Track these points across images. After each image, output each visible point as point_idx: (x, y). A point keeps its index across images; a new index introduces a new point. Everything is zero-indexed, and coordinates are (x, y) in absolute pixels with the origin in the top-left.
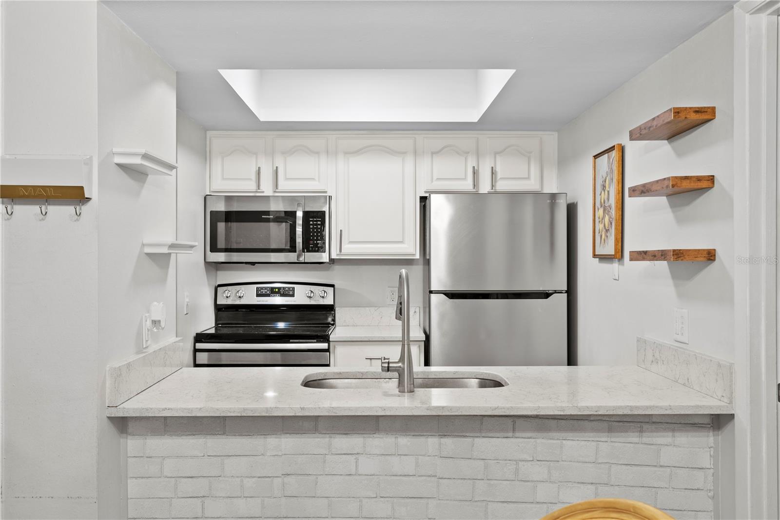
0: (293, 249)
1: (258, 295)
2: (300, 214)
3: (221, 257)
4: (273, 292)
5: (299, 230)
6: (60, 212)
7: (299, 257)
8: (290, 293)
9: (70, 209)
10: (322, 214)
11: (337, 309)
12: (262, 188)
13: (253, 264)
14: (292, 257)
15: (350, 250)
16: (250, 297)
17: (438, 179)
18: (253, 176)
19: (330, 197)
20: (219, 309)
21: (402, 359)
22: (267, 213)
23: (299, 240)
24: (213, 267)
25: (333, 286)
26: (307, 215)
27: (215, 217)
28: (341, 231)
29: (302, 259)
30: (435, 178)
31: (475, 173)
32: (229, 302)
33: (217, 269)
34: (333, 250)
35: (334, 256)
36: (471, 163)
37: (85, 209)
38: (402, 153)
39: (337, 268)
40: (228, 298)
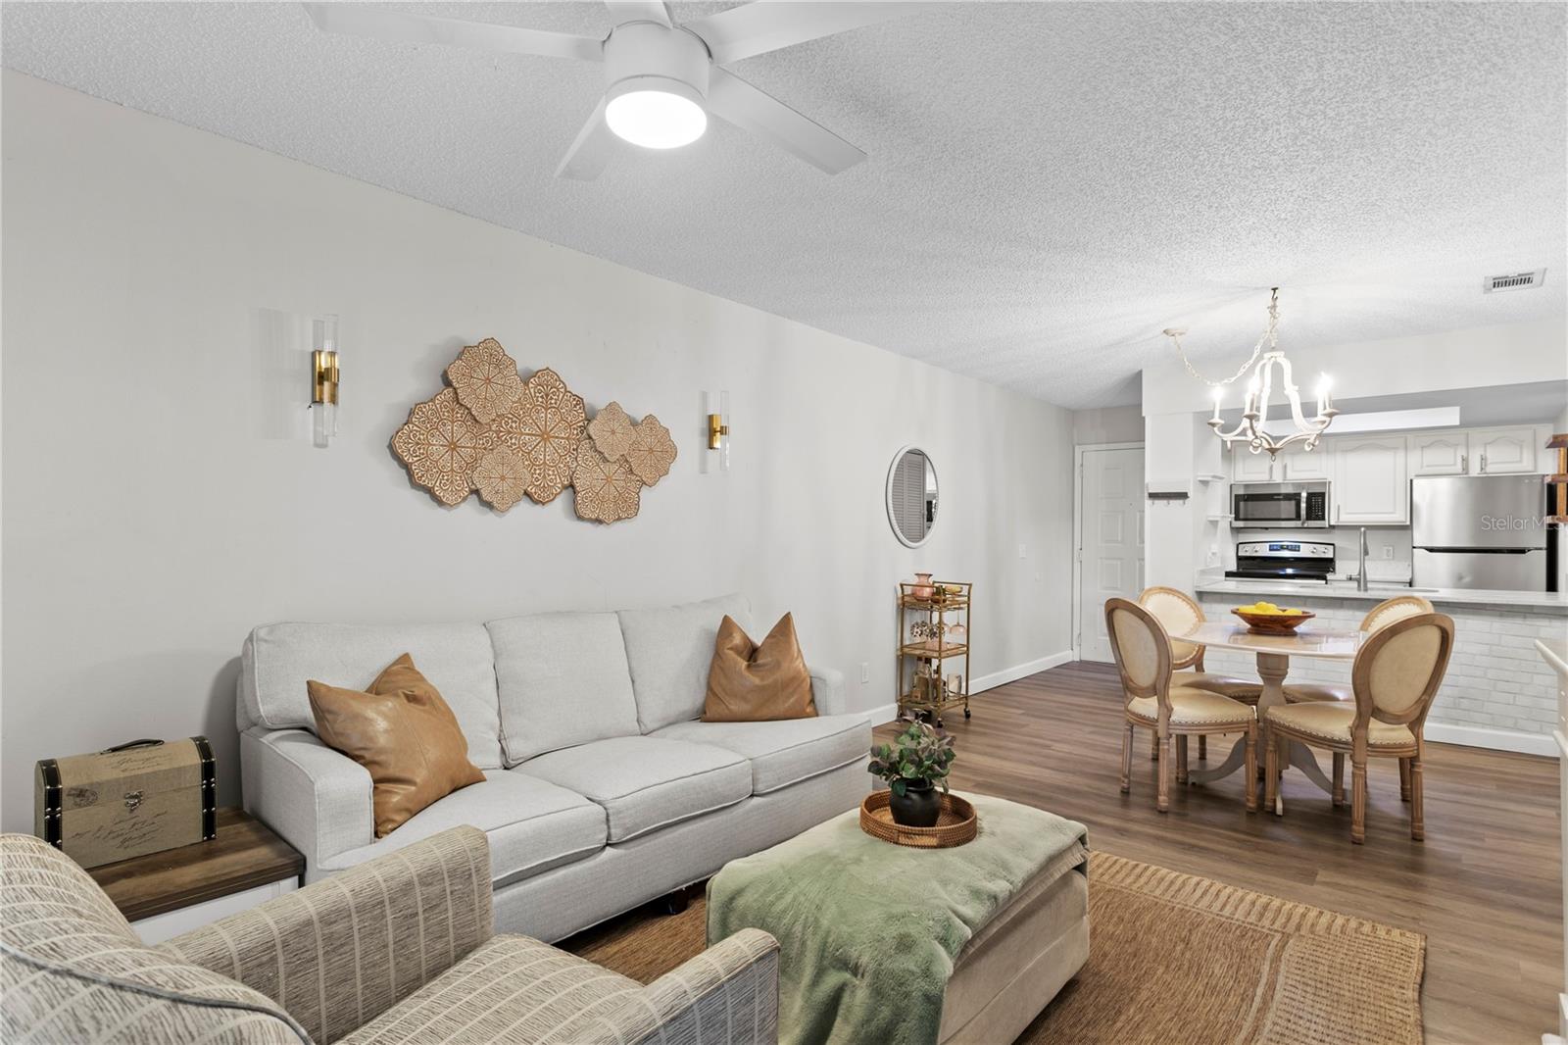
0: (1298, 517)
1: (1270, 550)
2: (1304, 495)
3: (1241, 524)
4: (1282, 548)
5: (1303, 505)
6: (1175, 503)
7: (1303, 524)
8: (1297, 549)
9: (1181, 502)
10: (1323, 495)
11: (1337, 562)
12: (1274, 478)
13: (1267, 528)
14: (1298, 524)
15: (1346, 519)
16: (1264, 551)
17: (1428, 466)
18: (1267, 471)
19: (1330, 482)
20: (1239, 559)
21: (1360, 574)
22: (1279, 495)
23: (1303, 512)
24: (1236, 531)
25: (1333, 545)
26: (1310, 496)
27: (1238, 499)
28: (1339, 507)
29: (1306, 525)
30: (1425, 464)
31: (1465, 460)
32: (1248, 554)
33: (1238, 532)
34: (1332, 518)
35: (1332, 524)
36: (1461, 452)
37: (1187, 501)
38: (1395, 448)
39: (1336, 531)
40: (1247, 551)
